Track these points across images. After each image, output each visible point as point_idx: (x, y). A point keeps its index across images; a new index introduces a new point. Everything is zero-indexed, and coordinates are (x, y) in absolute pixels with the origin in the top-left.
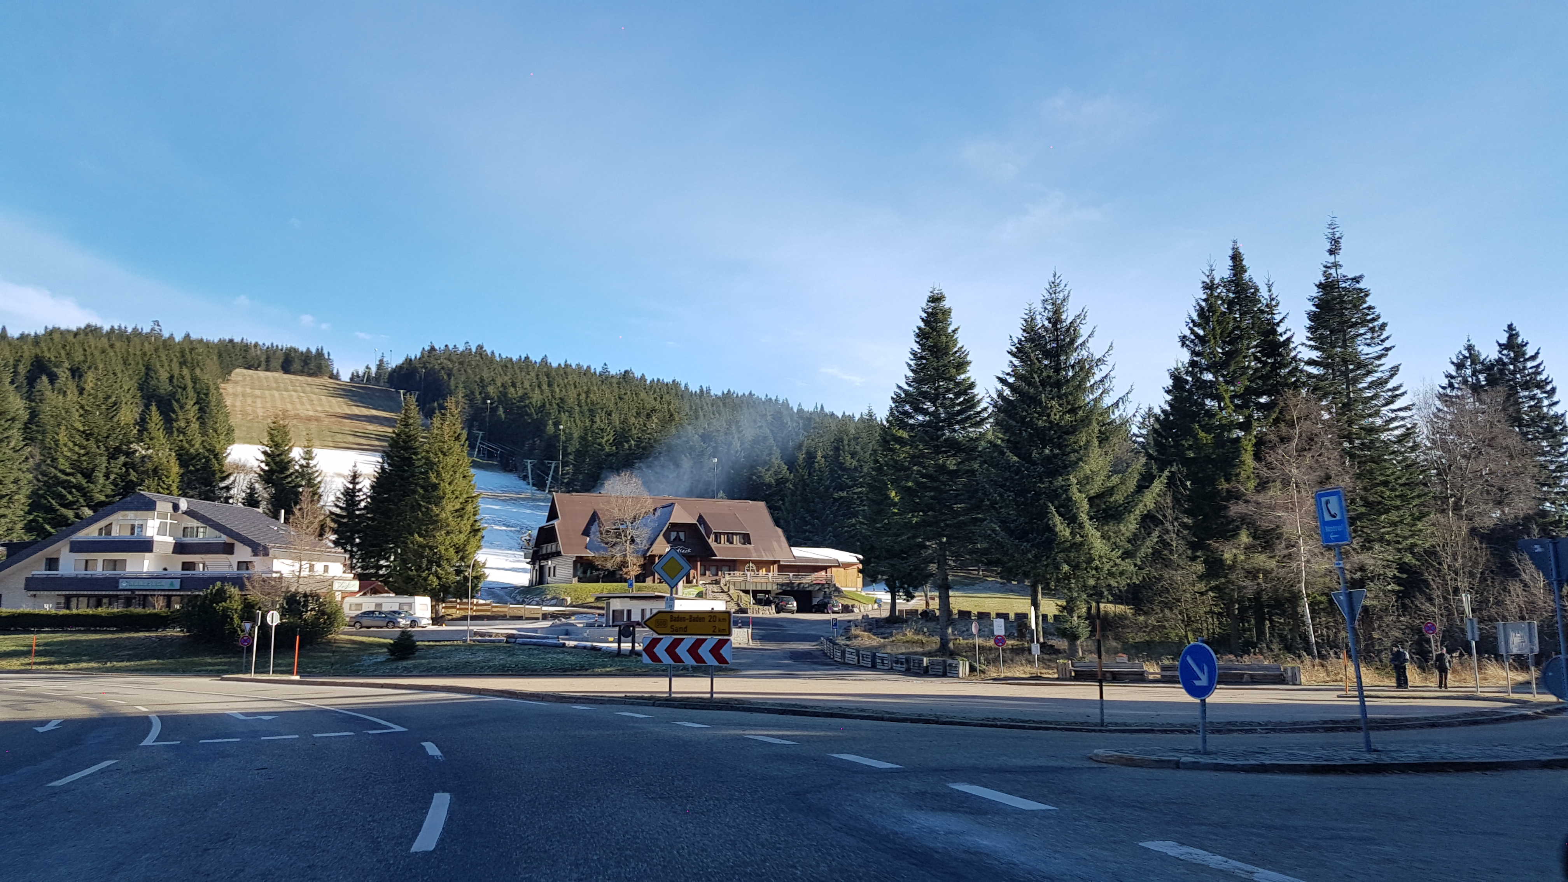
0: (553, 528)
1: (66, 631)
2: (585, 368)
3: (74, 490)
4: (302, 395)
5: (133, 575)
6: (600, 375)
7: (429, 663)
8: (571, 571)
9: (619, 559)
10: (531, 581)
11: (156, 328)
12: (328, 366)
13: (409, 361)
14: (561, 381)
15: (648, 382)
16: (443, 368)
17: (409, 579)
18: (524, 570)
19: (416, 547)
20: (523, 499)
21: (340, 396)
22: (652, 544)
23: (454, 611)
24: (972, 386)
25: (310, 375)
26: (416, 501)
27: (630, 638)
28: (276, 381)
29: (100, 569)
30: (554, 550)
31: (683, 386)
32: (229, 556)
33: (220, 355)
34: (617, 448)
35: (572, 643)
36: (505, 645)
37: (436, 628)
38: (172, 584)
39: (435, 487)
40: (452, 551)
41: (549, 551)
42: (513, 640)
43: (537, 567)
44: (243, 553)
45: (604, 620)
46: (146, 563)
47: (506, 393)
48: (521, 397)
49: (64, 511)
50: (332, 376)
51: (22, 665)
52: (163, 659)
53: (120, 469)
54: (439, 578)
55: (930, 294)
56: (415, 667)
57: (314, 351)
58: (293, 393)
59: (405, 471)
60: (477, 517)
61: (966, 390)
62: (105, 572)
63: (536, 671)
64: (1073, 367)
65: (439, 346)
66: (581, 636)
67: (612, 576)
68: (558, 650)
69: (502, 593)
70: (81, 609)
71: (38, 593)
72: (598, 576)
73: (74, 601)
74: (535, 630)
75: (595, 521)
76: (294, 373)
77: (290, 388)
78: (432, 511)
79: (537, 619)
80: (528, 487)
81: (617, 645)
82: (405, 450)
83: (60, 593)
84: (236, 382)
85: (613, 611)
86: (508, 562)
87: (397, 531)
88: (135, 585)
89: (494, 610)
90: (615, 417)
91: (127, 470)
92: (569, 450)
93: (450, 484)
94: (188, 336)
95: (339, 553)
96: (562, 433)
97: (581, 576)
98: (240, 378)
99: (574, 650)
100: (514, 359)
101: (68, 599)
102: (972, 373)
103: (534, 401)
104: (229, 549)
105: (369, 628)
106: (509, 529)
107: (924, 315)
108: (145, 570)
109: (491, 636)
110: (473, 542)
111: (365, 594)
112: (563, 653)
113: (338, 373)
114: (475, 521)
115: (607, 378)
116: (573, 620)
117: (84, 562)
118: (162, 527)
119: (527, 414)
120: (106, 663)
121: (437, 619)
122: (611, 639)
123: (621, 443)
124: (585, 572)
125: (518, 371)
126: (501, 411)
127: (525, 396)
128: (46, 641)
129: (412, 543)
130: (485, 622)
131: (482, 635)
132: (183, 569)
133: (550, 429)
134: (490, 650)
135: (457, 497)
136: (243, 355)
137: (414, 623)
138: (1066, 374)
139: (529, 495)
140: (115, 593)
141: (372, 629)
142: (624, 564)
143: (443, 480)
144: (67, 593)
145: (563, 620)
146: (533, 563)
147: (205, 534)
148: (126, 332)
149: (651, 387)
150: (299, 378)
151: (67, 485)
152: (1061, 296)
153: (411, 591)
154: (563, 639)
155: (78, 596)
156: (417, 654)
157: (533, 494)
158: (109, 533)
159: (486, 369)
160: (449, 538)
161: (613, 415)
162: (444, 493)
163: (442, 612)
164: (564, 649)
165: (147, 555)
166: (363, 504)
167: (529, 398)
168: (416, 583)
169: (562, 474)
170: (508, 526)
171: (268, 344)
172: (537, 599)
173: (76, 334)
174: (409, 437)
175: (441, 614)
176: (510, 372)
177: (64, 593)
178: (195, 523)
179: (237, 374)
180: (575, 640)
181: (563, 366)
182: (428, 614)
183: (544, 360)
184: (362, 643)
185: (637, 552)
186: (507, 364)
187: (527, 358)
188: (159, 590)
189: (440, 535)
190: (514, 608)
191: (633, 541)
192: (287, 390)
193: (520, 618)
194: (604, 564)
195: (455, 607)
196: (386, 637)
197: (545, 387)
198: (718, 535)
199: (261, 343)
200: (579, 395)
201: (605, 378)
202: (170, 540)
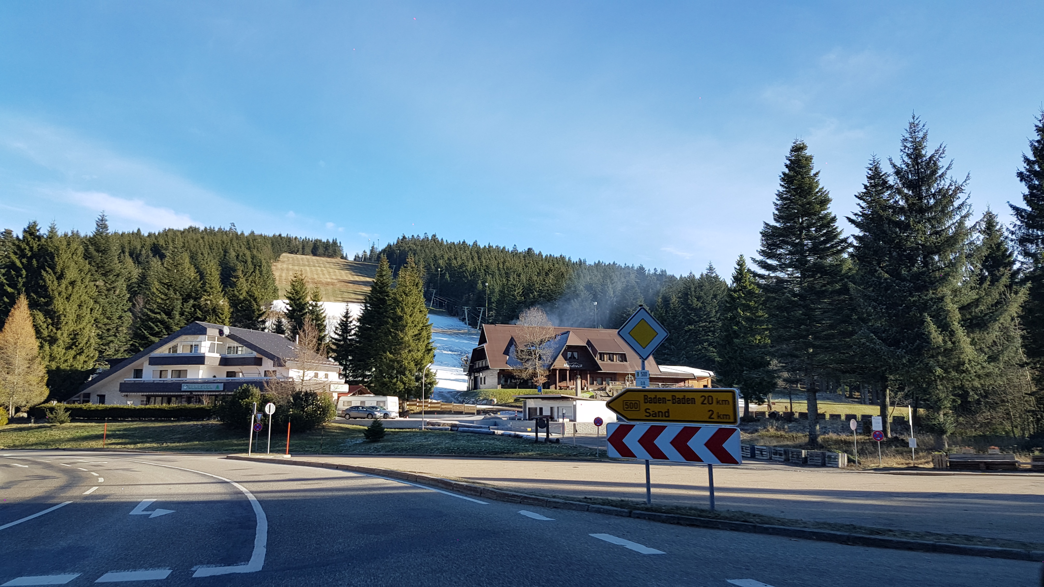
0: (483, 350)
1: (140, 420)
2: (502, 248)
3: (159, 324)
4: (324, 269)
5: (192, 381)
6: (512, 252)
7: (393, 445)
8: (496, 380)
9: (531, 371)
10: (468, 388)
11: (233, 227)
12: (340, 251)
13: (389, 246)
14: (486, 256)
15: (544, 257)
16: (411, 249)
17: (384, 384)
18: (464, 381)
19: (388, 361)
20: (463, 334)
21: (347, 269)
22: (554, 361)
23: (413, 407)
24: (834, 219)
25: (329, 256)
26: (388, 328)
27: (545, 429)
28: (308, 261)
29: (169, 377)
30: (484, 365)
31: (567, 259)
32: (258, 367)
33: (273, 244)
34: (525, 298)
35: (500, 432)
36: (450, 432)
37: (402, 419)
38: (218, 387)
39: (401, 318)
40: (412, 364)
41: (480, 366)
42: (456, 428)
43: (472, 378)
44: (268, 365)
45: (522, 415)
46: (201, 372)
47: (451, 264)
48: (460, 266)
49: (153, 338)
50: (342, 257)
51: (106, 444)
52: (203, 441)
53: (190, 309)
54: (404, 384)
55: (793, 145)
56: (383, 448)
57: (331, 241)
58: (318, 268)
59: (380, 308)
60: (430, 341)
61: (829, 223)
62: (173, 379)
63: (473, 453)
64: (934, 195)
65: (408, 236)
66: (506, 427)
67: (525, 384)
68: (490, 437)
69: (448, 395)
70: (157, 405)
71: (128, 394)
72: (515, 383)
73: (152, 399)
74: (472, 422)
75: (512, 344)
76: (319, 256)
77: (317, 265)
78: (399, 335)
79: (474, 414)
80: (465, 326)
81: (535, 434)
82: (380, 294)
83: (143, 394)
84: (283, 262)
85: (529, 408)
86: (453, 375)
87: (375, 350)
88: (193, 387)
89: (443, 407)
90: (523, 277)
91: (195, 310)
92: (492, 300)
93: (410, 316)
94: (253, 233)
95: (336, 365)
96: (487, 289)
97: (504, 384)
98: (286, 259)
99: (500, 437)
100: (456, 243)
101: (149, 398)
102: (832, 209)
103: (469, 268)
104: (258, 362)
105: (355, 418)
106: (453, 353)
107: (788, 162)
108: (200, 377)
109: (439, 425)
110: (427, 358)
111: (354, 394)
112: (494, 439)
113: (346, 256)
114: (429, 343)
115: (516, 254)
116: (499, 415)
117: (159, 372)
118: (212, 345)
119: (464, 277)
120: (163, 444)
121: (402, 413)
122: (529, 429)
123: (528, 294)
124: (506, 381)
125: (458, 250)
126: (447, 276)
127: (463, 265)
128: (125, 427)
129: (385, 358)
130: (436, 415)
131: (433, 424)
132: (227, 377)
133: (480, 286)
134: (439, 436)
135: (415, 326)
136: (288, 244)
137: (386, 415)
138: (928, 202)
139: (466, 331)
140: (179, 394)
141: (357, 419)
142: (535, 375)
143: (406, 313)
144: (147, 394)
145: (492, 415)
146: (469, 374)
147: (242, 352)
148: (214, 231)
149: (546, 259)
150: (322, 258)
151: (155, 321)
152: (921, 135)
153: (385, 392)
154: (492, 429)
155: (156, 396)
156: (385, 438)
157: (469, 330)
158: (175, 351)
159: (437, 249)
160: (410, 354)
161: (522, 276)
162: (407, 323)
163: (407, 408)
164: (494, 436)
165: (201, 366)
166: (353, 332)
167: (465, 266)
168: (389, 387)
169: (488, 316)
170: (453, 351)
171: (303, 237)
172: (473, 400)
173: (182, 233)
174: (383, 284)
175: (406, 410)
176: (453, 250)
177: (145, 394)
178: (236, 344)
179: (284, 257)
180: (502, 430)
181: (487, 247)
182: (397, 409)
183: (475, 243)
184: (347, 429)
185: (544, 366)
186: (451, 246)
187: (464, 242)
188: (209, 391)
189: (404, 353)
190: (455, 406)
191: (540, 358)
192: (314, 266)
193: (461, 413)
194: (520, 374)
195: (415, 405)
196: (363, 425)
197: (476, 259)
198: (601, 355)
199: (299, 237)
200: (498, 264)
201: (515, 254)
202: (218, 356)
